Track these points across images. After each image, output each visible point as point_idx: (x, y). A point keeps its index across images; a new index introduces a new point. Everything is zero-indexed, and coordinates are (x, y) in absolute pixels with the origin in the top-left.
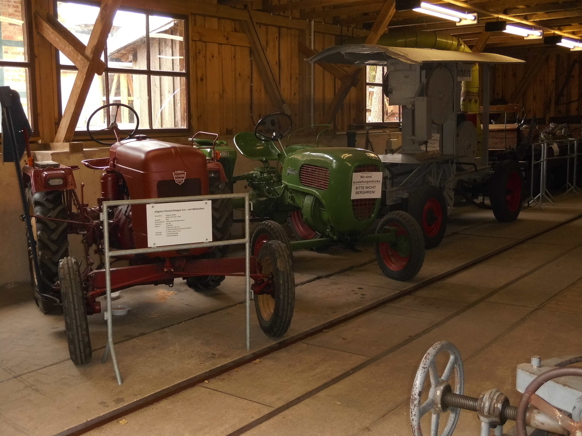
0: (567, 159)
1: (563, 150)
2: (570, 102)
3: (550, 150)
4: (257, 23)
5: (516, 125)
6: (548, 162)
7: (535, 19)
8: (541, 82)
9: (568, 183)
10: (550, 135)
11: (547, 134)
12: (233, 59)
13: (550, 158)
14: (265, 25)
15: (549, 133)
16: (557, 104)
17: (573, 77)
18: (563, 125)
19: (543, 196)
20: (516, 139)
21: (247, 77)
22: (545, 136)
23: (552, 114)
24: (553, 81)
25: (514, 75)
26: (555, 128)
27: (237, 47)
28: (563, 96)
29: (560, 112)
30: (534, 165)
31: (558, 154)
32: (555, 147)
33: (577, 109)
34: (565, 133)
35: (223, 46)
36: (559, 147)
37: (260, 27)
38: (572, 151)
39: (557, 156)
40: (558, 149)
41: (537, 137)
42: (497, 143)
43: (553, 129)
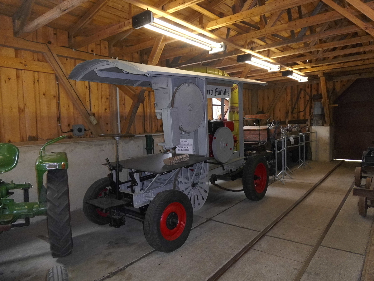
0: (299, 146)
1: (297, 140)
2: (299, 112)
3: (288, 141)
4: (58, 56)
5: (266, 127)
6: (287, 149)
7: (274, 56)
8: (283, 102)
9: (300, 160)
10: (288, 132)
11: (286, 131)
12: (36, 82)
13: (289, 147)
14: (71, 58)
15: (288, 131)
16: (292, 113)
17: (300, 98)
18: (296, 125)
19: (284, 172)
20: (267, 135)
21: (52, 96)
22: (285, 133)
23: (289, 119)
24: (289, 101)
25: (268, 98)
26: (291, 127)
27: (39, 73)
28: (295, 108)
29: (294, 117)
30: (277, 154)
31: (293, 143)
32: (292, 139)
33: (303, 116)
34: (297, 130)
35: (23, 71)
36: (294, 139)
37: (67, 59)
38: (302, 140)
39: (293, 145)
40: (293, 140)
41: (279, 134)
42: (255, 138)
43: (290, 128)
